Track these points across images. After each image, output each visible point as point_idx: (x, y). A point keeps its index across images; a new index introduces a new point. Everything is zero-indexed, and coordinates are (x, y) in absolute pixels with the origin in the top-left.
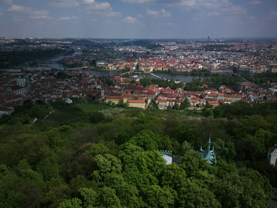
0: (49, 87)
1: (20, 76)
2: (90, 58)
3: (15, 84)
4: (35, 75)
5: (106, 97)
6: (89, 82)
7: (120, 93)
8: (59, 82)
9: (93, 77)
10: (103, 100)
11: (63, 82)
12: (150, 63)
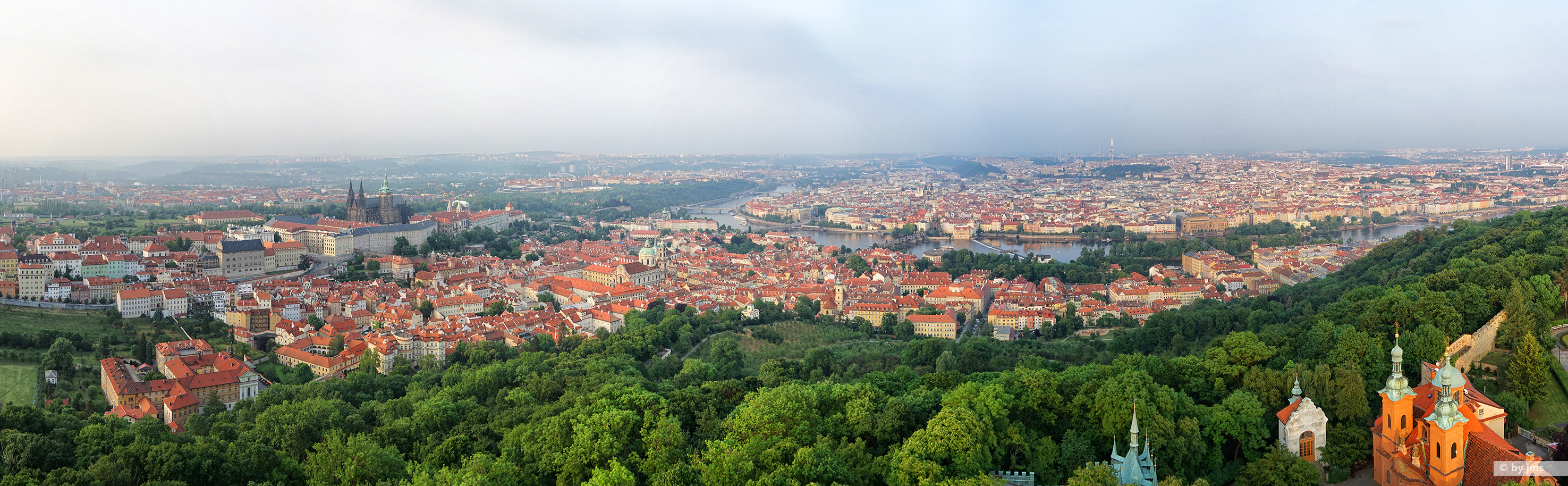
0: (708, 272)
1: (647, 241)
2: (812, 202)
3: (635, 259)
4: (681, 241)
5: (848, 304)
6: (808, 263)
7: (888, 295)
8: (734, 261)
9: (816, 249)
10: (841, 314)
11: (742, 262)
12: (968, 212)
